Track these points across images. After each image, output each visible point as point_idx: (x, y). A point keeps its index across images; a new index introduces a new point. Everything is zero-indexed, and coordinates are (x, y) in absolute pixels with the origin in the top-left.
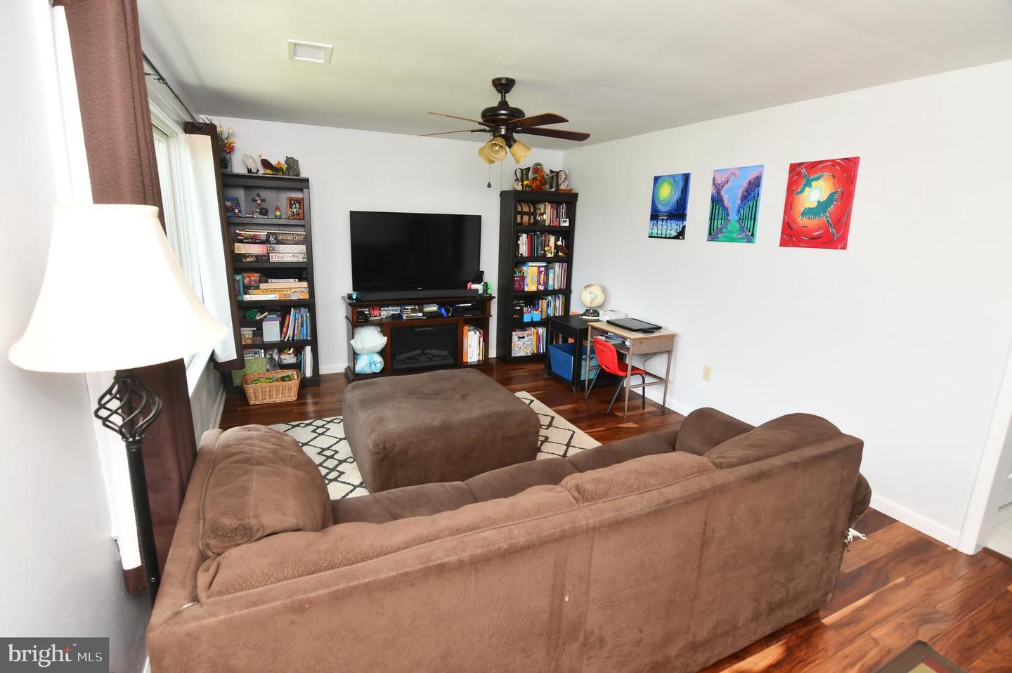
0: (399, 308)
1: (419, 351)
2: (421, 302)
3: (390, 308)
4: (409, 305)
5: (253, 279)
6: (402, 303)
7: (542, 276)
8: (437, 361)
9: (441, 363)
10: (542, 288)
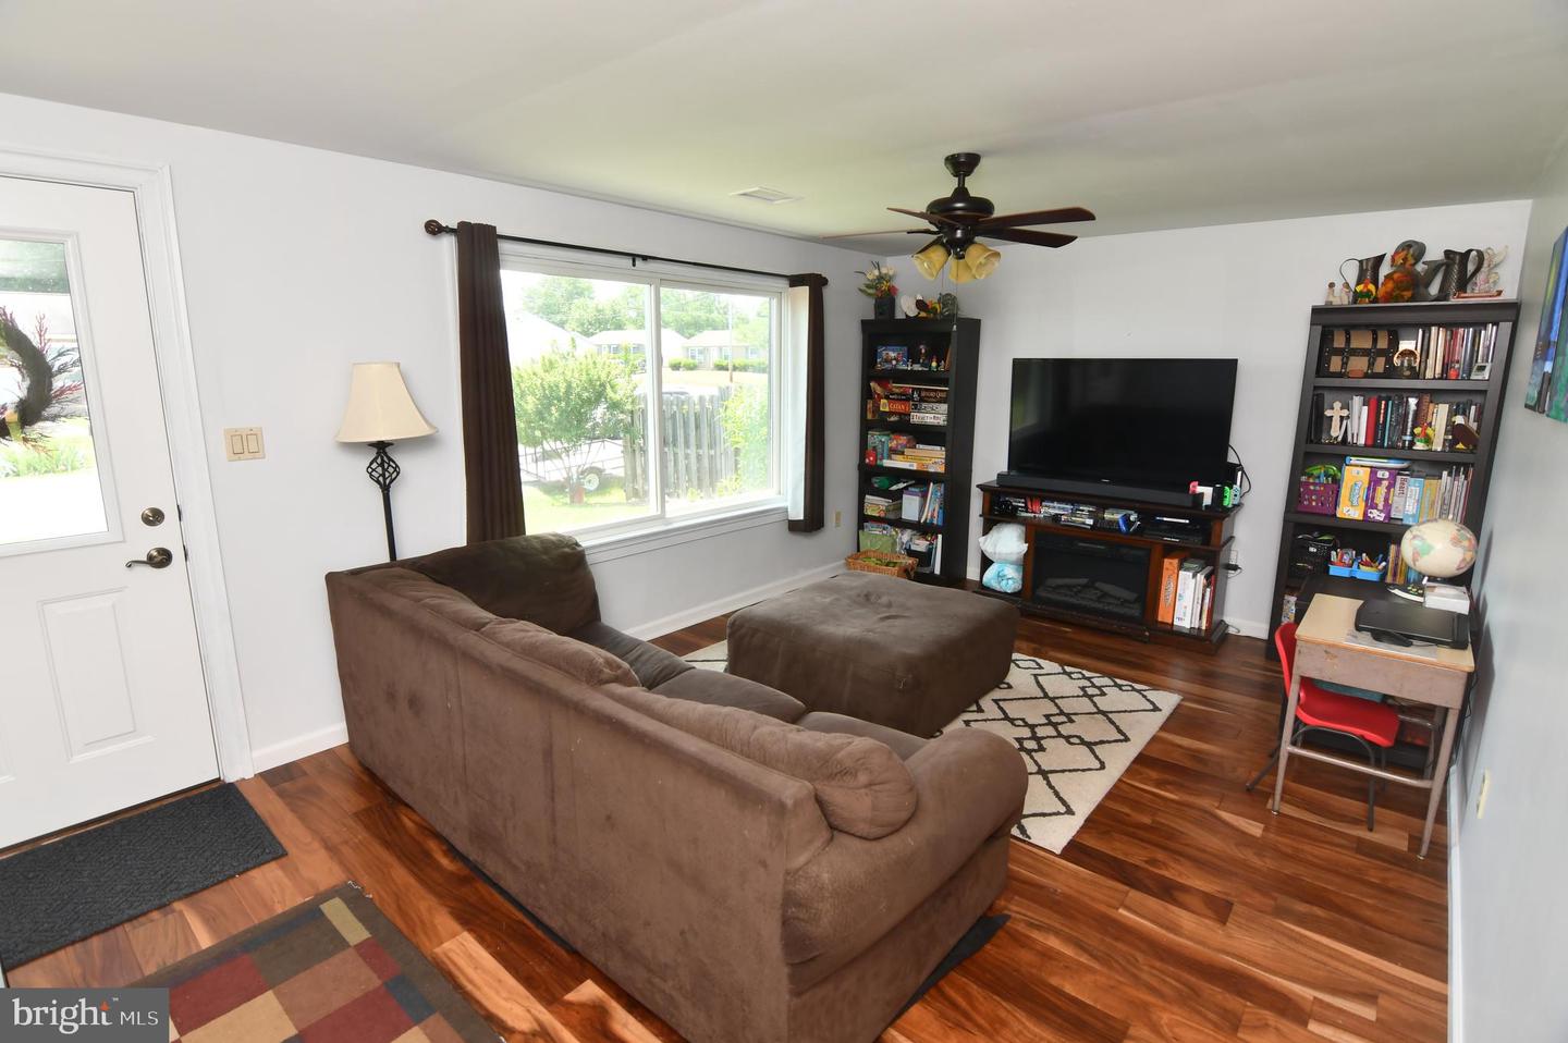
0: (1069, 507)
1: (1084, 581)
2: (1103, 504)
3: (1056, 504)
4: (1085, 504)
5: (900, 442)
6: (1074, 499)
7: (1381, 491)
8: (1109, 604)
9: (1116, 610)
10: (1377, 515)
